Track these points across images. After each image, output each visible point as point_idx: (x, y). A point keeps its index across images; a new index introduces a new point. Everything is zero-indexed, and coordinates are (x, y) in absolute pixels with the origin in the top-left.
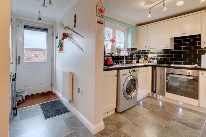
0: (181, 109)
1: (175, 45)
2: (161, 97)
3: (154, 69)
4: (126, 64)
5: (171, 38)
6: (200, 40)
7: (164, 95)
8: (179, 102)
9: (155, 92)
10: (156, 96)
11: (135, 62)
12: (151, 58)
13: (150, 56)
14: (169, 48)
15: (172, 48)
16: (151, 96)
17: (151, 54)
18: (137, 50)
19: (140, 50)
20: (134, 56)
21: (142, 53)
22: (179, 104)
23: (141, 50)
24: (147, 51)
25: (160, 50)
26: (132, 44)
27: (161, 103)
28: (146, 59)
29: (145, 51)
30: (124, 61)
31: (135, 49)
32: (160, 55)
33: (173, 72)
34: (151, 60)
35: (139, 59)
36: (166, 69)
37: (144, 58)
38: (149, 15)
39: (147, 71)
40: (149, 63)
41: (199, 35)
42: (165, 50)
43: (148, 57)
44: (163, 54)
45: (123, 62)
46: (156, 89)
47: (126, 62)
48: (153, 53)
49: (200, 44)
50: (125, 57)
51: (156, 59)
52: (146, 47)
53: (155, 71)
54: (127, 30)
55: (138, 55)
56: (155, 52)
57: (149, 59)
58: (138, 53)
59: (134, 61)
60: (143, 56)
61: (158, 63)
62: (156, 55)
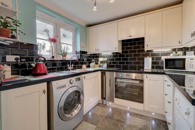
0: (128, 114)
1: (123, 49)
2: (110, 103)
3: (104, 74)
4: (72, 69)
5: (119, 41)
6: (144, 44)
7: (113, 101)
8: (127, 107)
9: (105, 99)
10: (106, 103)
11: (86, 67)
12: (102, 62)
13: (101, 59)
14: (117, 52)
15: (120, 51)
16: (101, 103)
17: (102, 58)
18: (88, 53)
19: (91, 53)
20: (85, 60)
21: (93, 57)
22: (127, 109)
23: (93, 53)
24: (98, 54)
25: (110, 53)
26: (81, 47)
27: (110, 110)
28: (97, 63)
29: (96, 54)
30: (70, 66)
31: (85, 53)
32: (110, 59)
33: (121, 77)
34: (101, 64)
35: (90, 63)
36: (115, 73)
37: (94, 63)
38: (95, 7)
39: (96, 77)
40: (99, 67)
41: (143, 39)
42: (114, 53)
43: (98, 61)
44: (113, 57)
45: (69, 68)
46: (105, 96)
47: (73, 68)
48: (104, 57)
49: (143, 47)
50: (71, 62)
51: (107, 62)
52: (96, 50)
53: (104, 76)
54: (76, 30)
55: (89, 59)
56: (105, 56)
57: (100, 63)
58: (89, 57)
59: (84, 66)
60: (94, 60)
61: (108, 67)
62: (106, 59)
